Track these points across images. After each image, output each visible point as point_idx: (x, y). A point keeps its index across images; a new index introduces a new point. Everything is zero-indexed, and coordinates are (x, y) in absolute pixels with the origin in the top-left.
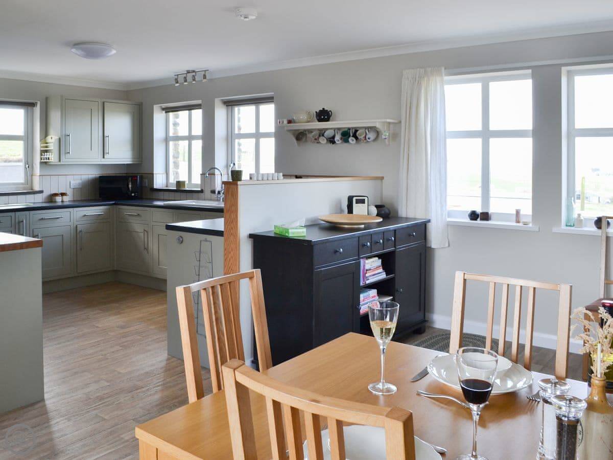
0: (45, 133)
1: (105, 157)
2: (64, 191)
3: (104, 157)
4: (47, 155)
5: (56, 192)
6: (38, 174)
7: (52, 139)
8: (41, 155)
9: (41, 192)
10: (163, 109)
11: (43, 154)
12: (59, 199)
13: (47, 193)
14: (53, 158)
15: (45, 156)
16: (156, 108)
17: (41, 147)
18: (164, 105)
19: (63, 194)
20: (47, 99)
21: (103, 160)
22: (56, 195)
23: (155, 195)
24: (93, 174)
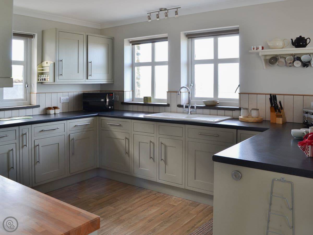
0: (42, 59)
1: (89, 78)
2: (56, 106)
3: (87, 79)
4: (43, 77)
5: (50, 106)
6: (36, 92)
7: (48, 64)
8: (38, 77)
9: (38, 106)
10: (131, 42)
11: (40, 76)
12: (52, 112)
13: (42, 107)
14: (48, 80)
15: (42, 78)
16: (126, 41)
17: (38, 70)
18: (131, 39)
19: (55, 108)
20: (43, 32)
21: (87, 80)
22: (50, 108)
23: (126, 108)
24: (77, 91)
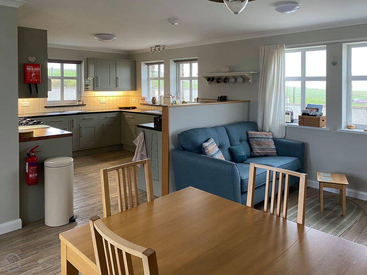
3: (116, 88)
6: (84, 96)
7: (90, 79)
9: (85, 105)
10: (146, 64)
16: (143, 63)
18: (146, 62)
20: (88, 59)
